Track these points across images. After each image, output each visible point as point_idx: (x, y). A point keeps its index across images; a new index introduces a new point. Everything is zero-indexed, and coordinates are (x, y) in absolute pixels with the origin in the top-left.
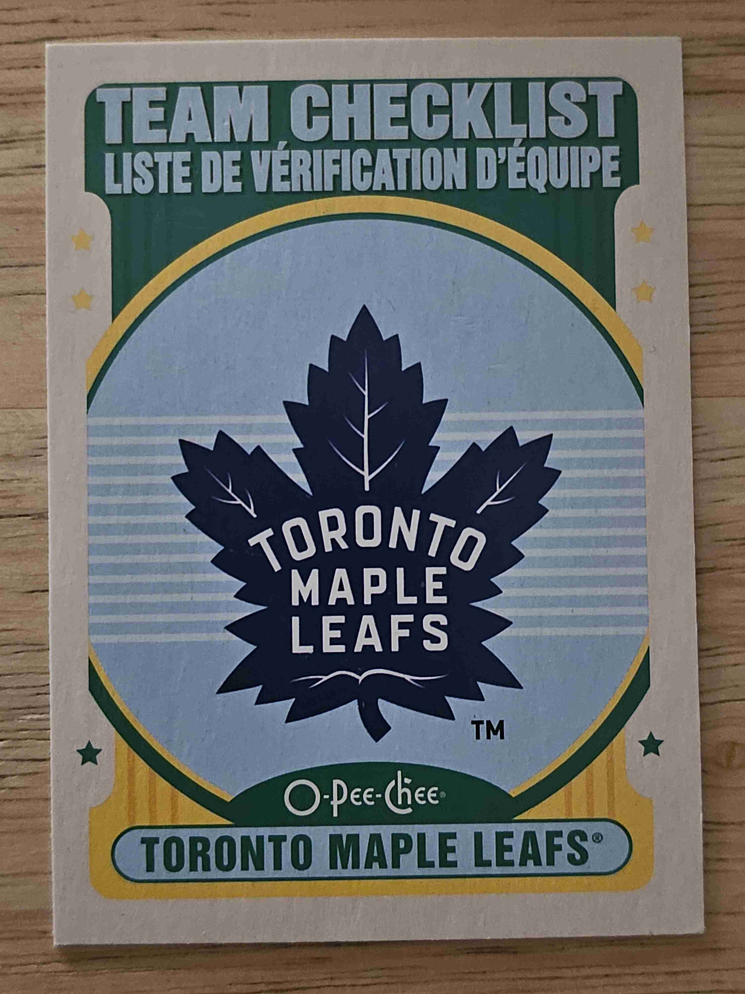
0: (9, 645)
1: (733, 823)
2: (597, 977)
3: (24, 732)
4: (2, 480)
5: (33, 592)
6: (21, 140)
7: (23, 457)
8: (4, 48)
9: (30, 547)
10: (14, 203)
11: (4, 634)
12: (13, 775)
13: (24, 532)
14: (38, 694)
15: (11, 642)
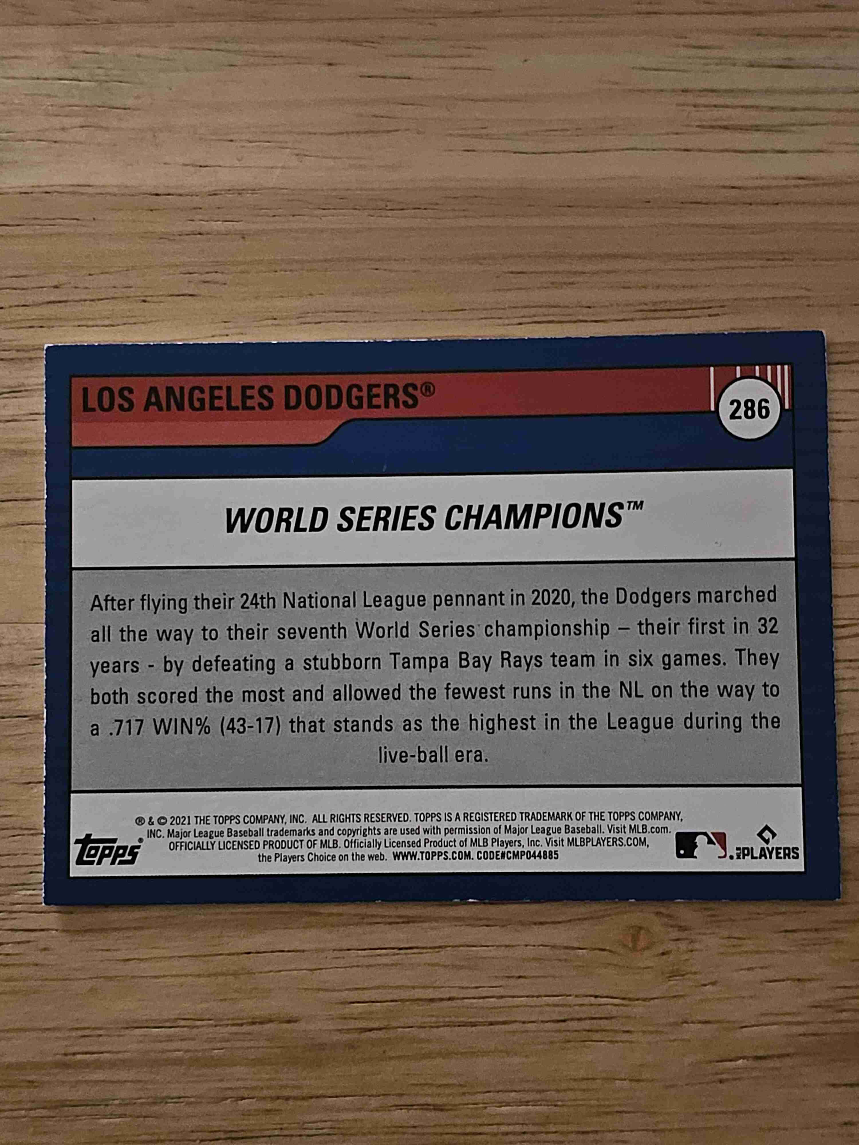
0: (7, 829)
1: (638, 1000)
2: (514, 1133)
3: (18, 906)
4: (4, 686)
5: (30, 783)
6: (26, 390)
7: (22, 666)
8: (13, 310)
9: (29, 744)
10: (19, 445)
11: (4, 820)
12: (8, 943)
13: (23, 731)
14: (31, 873)
15: (9, 826)
